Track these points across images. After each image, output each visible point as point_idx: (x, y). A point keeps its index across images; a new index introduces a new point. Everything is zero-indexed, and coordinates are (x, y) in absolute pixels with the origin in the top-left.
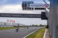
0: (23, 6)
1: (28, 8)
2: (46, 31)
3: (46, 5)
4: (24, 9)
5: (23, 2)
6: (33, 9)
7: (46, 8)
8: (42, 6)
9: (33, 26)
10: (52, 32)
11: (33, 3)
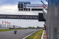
0: (19, 7)
1: (24, 9)
2: (44, 34)
3: (44, 6)
4: (20, 10)
5: (19, 2)
6: (30, 10)
7: (44, 9)
8: (40, 7)
9: (30, 28)
10: (50, 34)
11: (30, 3)
